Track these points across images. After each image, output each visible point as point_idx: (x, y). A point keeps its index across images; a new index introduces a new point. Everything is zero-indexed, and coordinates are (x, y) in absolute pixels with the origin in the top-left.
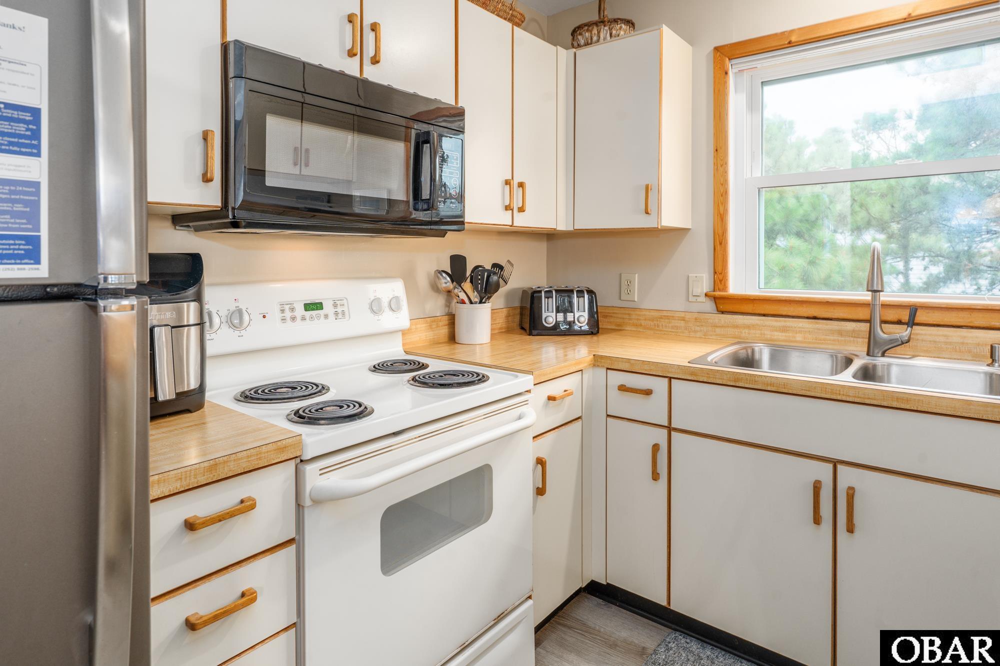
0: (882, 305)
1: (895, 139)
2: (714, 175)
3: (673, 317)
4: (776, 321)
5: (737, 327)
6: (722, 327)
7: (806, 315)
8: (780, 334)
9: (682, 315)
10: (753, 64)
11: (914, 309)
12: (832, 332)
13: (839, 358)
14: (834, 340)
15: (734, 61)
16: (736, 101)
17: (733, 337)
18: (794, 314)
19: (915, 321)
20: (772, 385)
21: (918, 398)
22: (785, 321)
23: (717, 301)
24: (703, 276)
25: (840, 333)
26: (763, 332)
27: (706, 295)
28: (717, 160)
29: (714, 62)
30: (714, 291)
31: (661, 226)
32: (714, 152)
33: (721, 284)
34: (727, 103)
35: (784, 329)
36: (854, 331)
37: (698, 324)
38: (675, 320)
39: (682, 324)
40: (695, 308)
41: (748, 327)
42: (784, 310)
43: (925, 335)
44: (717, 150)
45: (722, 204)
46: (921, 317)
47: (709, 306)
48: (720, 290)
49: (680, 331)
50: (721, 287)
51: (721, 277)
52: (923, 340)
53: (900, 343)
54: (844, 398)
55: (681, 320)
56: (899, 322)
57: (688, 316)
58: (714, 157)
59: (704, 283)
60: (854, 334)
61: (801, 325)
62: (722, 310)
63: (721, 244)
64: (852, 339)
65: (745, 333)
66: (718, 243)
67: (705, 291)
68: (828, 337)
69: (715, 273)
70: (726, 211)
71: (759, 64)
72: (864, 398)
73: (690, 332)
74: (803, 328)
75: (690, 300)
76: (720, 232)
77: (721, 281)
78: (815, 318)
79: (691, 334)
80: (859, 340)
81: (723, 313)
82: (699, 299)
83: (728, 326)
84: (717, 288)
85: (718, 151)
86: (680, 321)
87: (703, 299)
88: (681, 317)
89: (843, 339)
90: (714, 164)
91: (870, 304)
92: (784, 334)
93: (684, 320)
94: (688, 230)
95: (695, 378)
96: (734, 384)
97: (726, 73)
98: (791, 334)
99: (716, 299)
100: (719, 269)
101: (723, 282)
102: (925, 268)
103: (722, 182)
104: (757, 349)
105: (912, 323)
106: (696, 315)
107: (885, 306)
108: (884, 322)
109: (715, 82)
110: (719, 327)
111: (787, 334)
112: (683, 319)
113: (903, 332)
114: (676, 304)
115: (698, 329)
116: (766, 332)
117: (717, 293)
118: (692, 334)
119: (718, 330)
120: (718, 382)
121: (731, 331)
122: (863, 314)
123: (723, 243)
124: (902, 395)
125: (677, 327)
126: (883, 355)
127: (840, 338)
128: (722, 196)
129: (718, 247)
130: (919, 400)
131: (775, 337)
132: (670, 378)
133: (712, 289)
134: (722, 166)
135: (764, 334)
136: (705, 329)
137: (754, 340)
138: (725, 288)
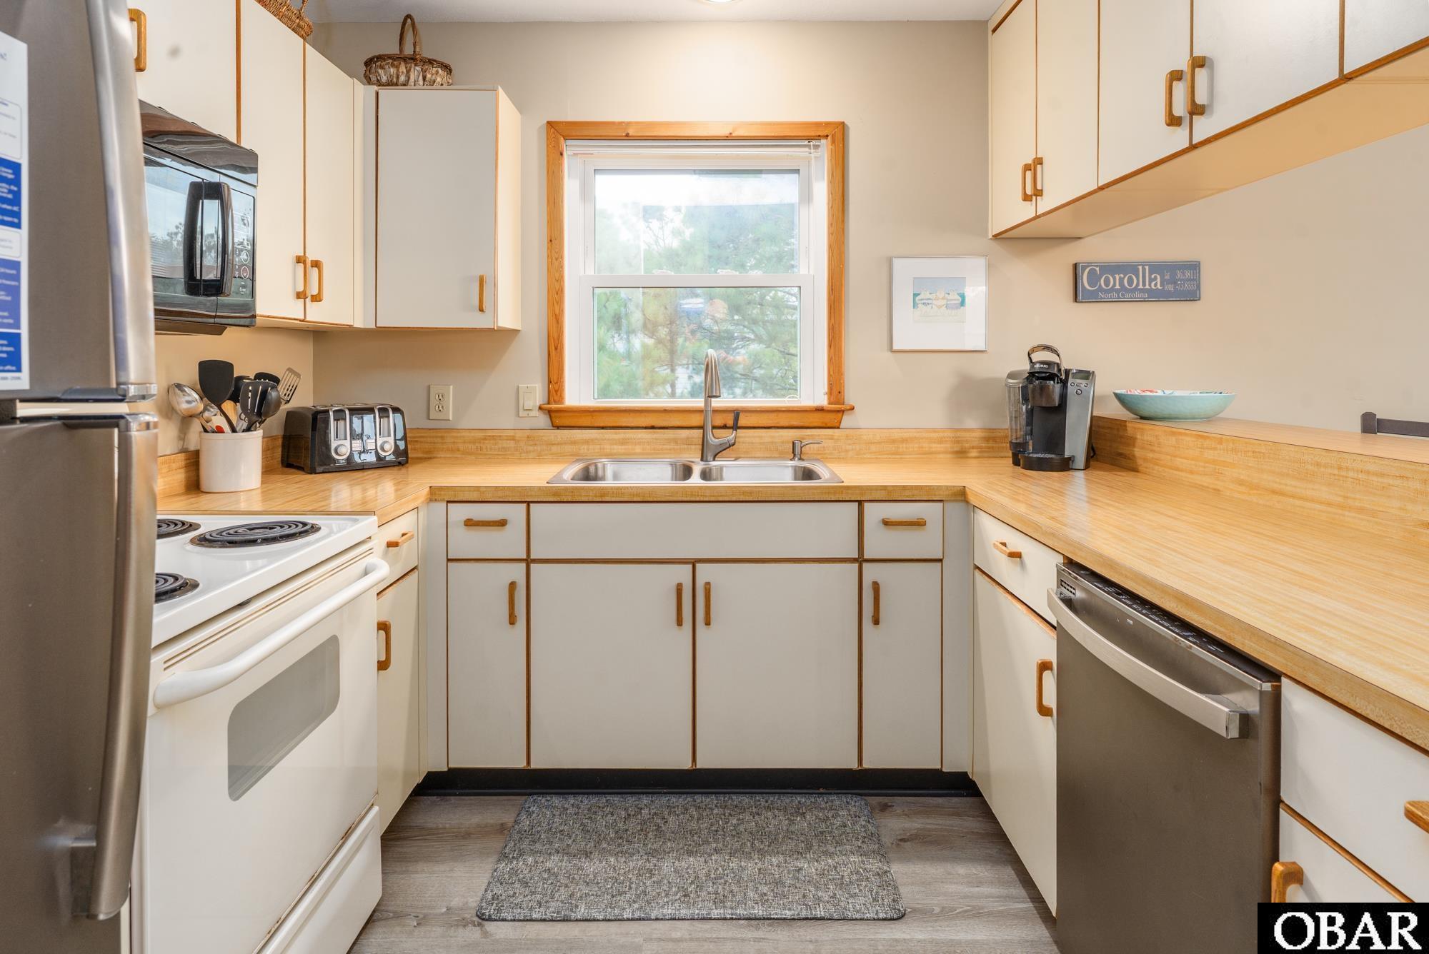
0: (713, 411)
1: (663, 231)
2: (548, 269)
3: (500, 436)
4: (616, 433)
5: (574, 443)
6: (558, 444)
7: (644, 425)
8: (620, 447)
9: (512, 433)
10: (591, 150)
11: (736, 413)
12: (669, 441)
13: (678, 467)
14: (670, 450)
15: (569, 142)
16: (571, 187)
17: (571, 455)
18: (633, 425)
19: (739, 425)
20: (638, 495)
21: (757, 490)
22: (625, 433)
23: (553, 415)
24: (536, 387)
25: (675, 441)
26: (602, 447)
27: (540, 408)
28: (551, 252)
29: (548, 139)
30: (549, 403)
31: (497, 326)
32: (548, 243)
33: (556, 394)
34: (562, 189)
35: (623, 442)
36: (688, 438)
37: (531, 443)
38: (504, 440)
39: (512, 444)
40: (527, 424)
41: (587, 442)
42: (624, 421)
43: (745, 437)
44: (551, 241)
45: (557, 303)
46: (742, 422)
47: (543, 420)
48: (556, 402)
49: (509, 453)
50: (556, 398)
51: (556, 388)
52: (743, 443)
53: (728, 445)
54: (702, 499)
55: (510, 440)
56: (725, 427)
57: (519, 435)
58: (548, 248)
59: (536, 394)
60: (688, 441)
61: (640, 436)
62: (558, 425)
63: (556, 349)
64: (686, 446)
65: (584, 449)
66: (553, 348)
67: (538, 404)
68: (665, 447)
69: (550, 382)
70: (562, 310)
71: (595, 151)
72: (719, 496)
73: (521, 454)
74: (642, 439)
75: (520, 415)
76: (556, 335)
77: (556, 391)
78: (653, 427)
79: (522, 455)
80: (693, 447)
81: (558, 428)
82: (532, 414)
83: (565, 443)
84: (552, 399)
85: (553, 242)
86: (508, 442)
87: (536, 413)
88: (510, 436)
89: (679, 447)
90: (548, 256)
91: (703, 411)
92: (623, 447)
93: (514, 440)
94: (518, 331)
95: (559, 499)
96: (600, 500)
97: (562, 154)
98: (630, 447)
99: (550, 412)
100: (554, 378)
101: (559, 393)
102: (690, 377)
103: (557, 278)
104: (600, 466)
105: (736, 427)
106: (528, 433)
107: (715, 411)
108: (714, 427)
109: (548, 162)
110: (555, 444)
111: (627, 447)
112: (513, 438)
113: (729, 436)
114: (505, 421)
115: (531, 448)
116: (605, 447)
117: (554, 406)
118: (524, 455)
119: (554, 449)
120: (583, 499)
121: (568, 448)
122: (696, 420)
123: (559, 348)
124: (747, 489)
125: (505, 449)
126: (714, 460)
127: (676, 447)
128: (557, 294)
129: (553, 353)
130: (759, 491)
131: (615, 451)
132: (528, 503)
133: (546, 401)
134: (557, 259)
135: (604, 449)
136: (539, 448)
137: (593, 456)
138: (561, 400)
